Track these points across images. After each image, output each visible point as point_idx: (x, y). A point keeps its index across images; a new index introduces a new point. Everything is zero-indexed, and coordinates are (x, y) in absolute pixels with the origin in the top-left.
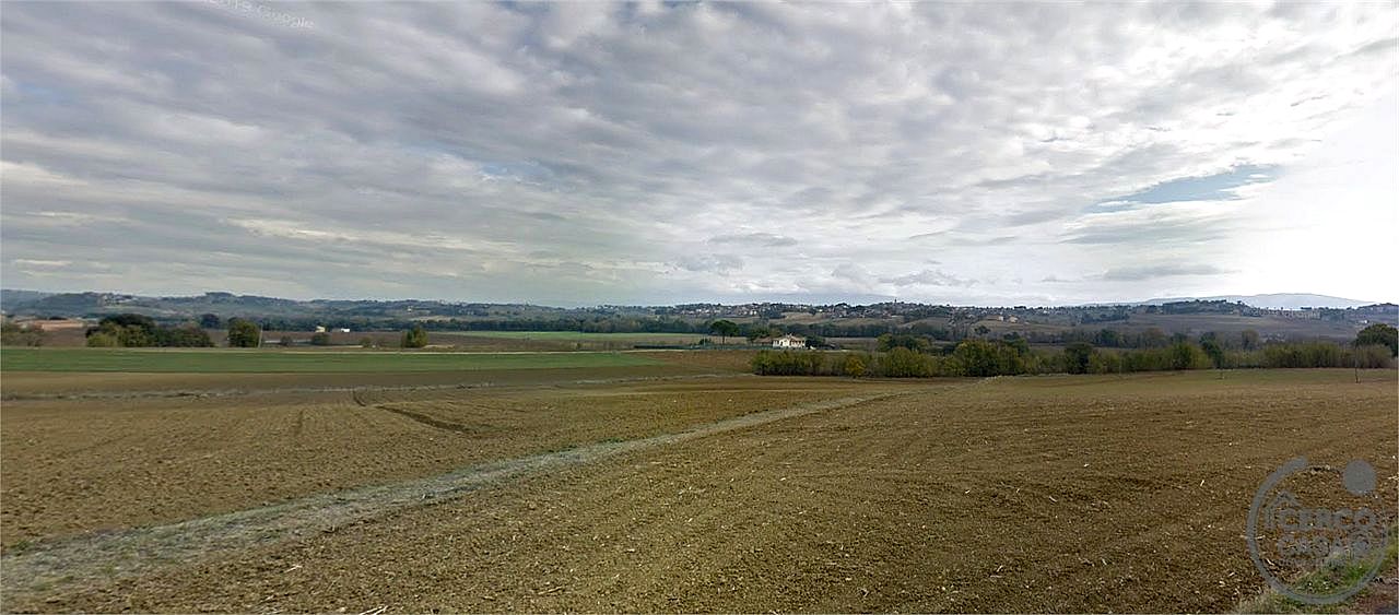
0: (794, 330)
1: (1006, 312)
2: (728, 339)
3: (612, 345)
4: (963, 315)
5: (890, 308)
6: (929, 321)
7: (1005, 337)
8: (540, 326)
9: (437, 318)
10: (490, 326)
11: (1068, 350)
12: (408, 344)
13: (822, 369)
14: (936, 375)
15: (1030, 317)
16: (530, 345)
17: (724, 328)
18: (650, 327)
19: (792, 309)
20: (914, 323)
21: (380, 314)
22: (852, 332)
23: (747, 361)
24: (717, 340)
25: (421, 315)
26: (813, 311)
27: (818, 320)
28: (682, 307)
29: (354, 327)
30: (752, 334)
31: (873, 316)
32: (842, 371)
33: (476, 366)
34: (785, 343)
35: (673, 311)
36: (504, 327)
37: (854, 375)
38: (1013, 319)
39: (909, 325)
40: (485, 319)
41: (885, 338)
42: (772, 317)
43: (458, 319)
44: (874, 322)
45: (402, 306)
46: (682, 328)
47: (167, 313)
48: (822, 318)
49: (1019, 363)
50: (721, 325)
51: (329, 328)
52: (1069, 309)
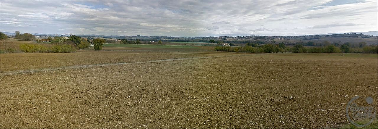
0: (228, 42)
1: (281, 37)
2: (213, 44)
3: (193, 44)
4: (269, 38)
5: (251, 37)
6: (260, 40)
7: (280, 43)
8: (182, 41)
9: (166, 39)
10: (174, 41)
11: (295, 46)
13: (230, 50)
15: (288, 38)
16: (179, 44)
18: (200, 41)
19: (229, 37)
20: (256, 40)
21: (159, 39)
22: (241, 42)
24: (211, 43)
25: (165, 39)
26: (233, 38)
27: (234, 40)
28: (207, 37)
29: (155, 41)
30: (218, 42)
31: (247, 39)
32: (234, 51)
34: (224, 45)
35: (205, 38)
36: (176, 41)
37: (236, 52)
38: (283, 39)
39: (255, 41)
40: (173, 39)
41: (248, 43)
42: (224, 39)
43: (170, 39)
44: (247, 40)
45: (162, 37)
46: (206, 41)
47: (133, 39)
48: (235, 39)
49: (279, 50)
50: (212, 41)
51: (151, 41)
52: (300, 36)
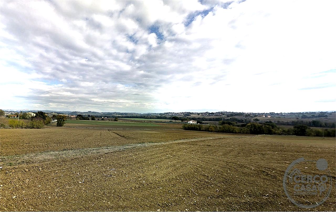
0: (194, 119)
1: (266, 115)
2: (176, 121)
3: (151, 122)
4: (248, 115)
5: (222, 113)
6: (236, 117)
7: (266, 122)
8: (137, 117)
9: (119, 116)
10: (128, 117)
11: (295, 127)
12: (115, 120)
13: (202, 129)
14: (239, 133)
15: (277, 116)
16: (135, 121)
17: (175, 118)
18: (158, 118)
19: (192, 113)
20: (230, 117)
21: (111, 115)
22: (210, 120)
23: (181, 126)
24: (174, 121)
25: (117, 115)
26: (198, 114)
27: (200, 116)
28: (165, 113)
29: (107, 117)
30: (182, 120)
31: (217, 115)
32: (208, 130)
33: (126, 125)
34: (191, 122)
35: (163, 114)
36: (130, 117)
37: (211, 131)
38: (269, 117)
39: (229, 118)
40: (127, 116)
41: (221, 121)
42: (187, 116)
43: (123, 116)
44: (217, 117)
45: (114, 113)
46: (165, 118)
47: (84, 114)
48: (201, 116)
49: (272, 131)
50: (174, 117)
51: (104, 117)
52: (295, 113)
